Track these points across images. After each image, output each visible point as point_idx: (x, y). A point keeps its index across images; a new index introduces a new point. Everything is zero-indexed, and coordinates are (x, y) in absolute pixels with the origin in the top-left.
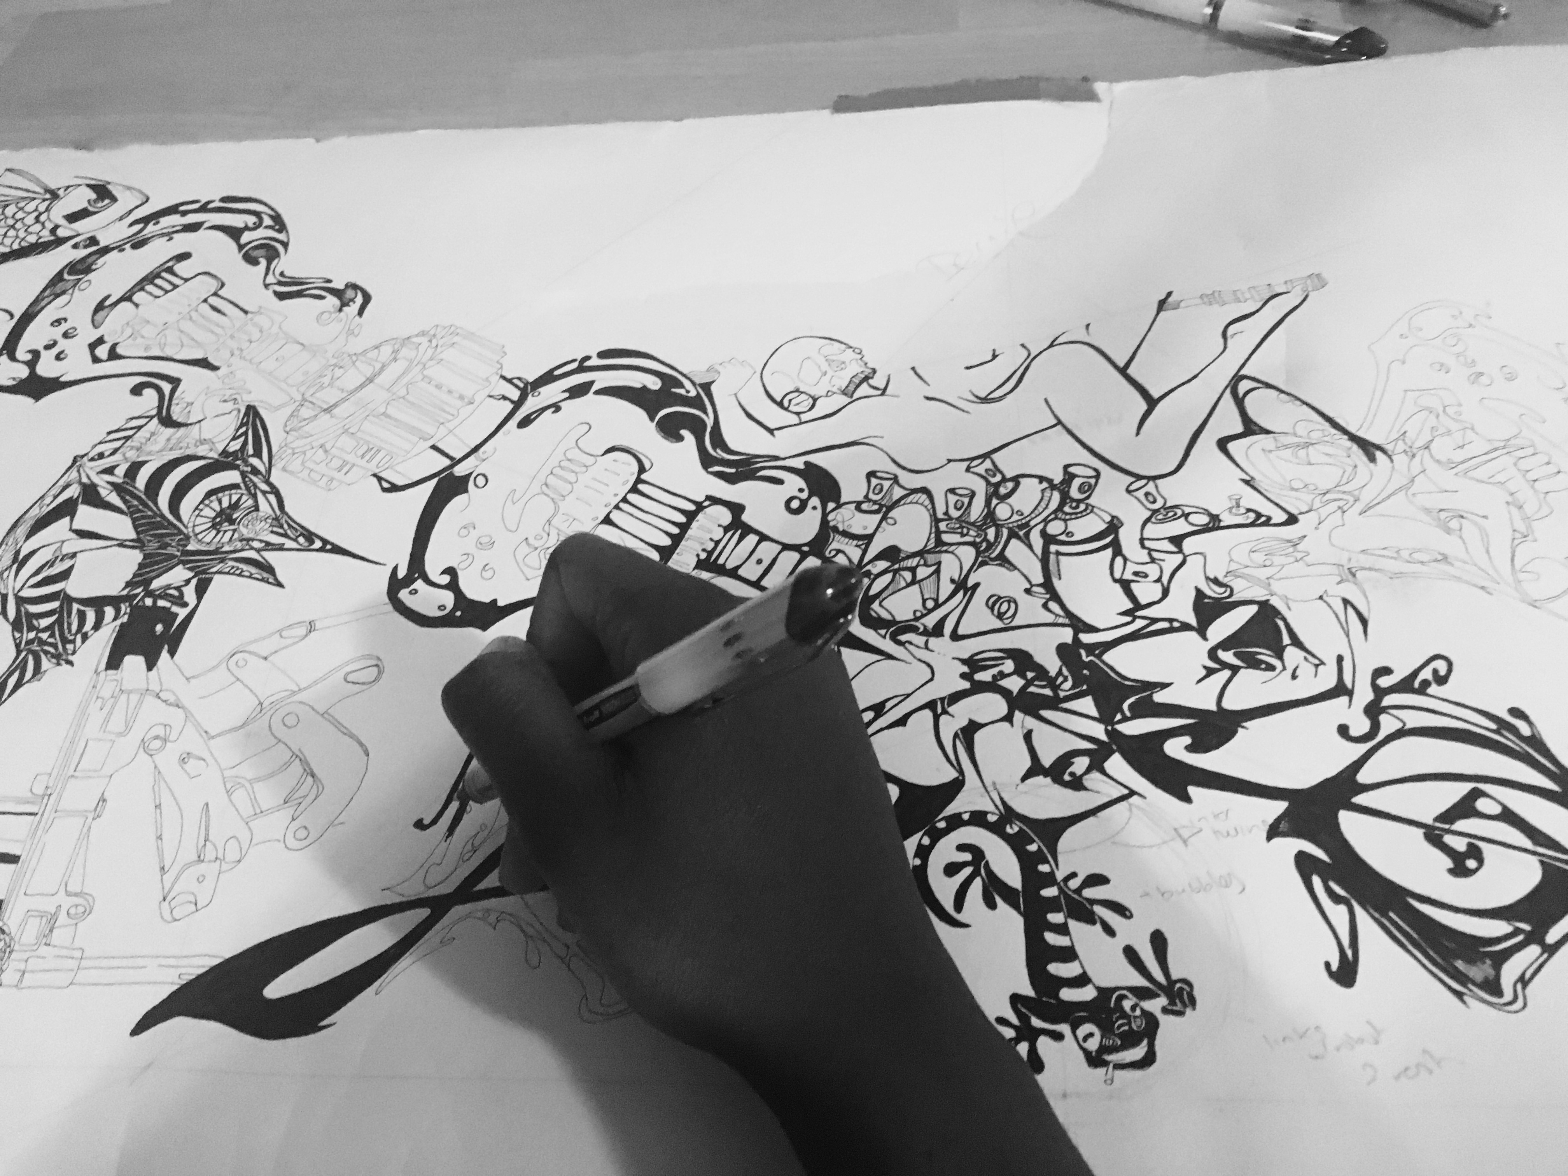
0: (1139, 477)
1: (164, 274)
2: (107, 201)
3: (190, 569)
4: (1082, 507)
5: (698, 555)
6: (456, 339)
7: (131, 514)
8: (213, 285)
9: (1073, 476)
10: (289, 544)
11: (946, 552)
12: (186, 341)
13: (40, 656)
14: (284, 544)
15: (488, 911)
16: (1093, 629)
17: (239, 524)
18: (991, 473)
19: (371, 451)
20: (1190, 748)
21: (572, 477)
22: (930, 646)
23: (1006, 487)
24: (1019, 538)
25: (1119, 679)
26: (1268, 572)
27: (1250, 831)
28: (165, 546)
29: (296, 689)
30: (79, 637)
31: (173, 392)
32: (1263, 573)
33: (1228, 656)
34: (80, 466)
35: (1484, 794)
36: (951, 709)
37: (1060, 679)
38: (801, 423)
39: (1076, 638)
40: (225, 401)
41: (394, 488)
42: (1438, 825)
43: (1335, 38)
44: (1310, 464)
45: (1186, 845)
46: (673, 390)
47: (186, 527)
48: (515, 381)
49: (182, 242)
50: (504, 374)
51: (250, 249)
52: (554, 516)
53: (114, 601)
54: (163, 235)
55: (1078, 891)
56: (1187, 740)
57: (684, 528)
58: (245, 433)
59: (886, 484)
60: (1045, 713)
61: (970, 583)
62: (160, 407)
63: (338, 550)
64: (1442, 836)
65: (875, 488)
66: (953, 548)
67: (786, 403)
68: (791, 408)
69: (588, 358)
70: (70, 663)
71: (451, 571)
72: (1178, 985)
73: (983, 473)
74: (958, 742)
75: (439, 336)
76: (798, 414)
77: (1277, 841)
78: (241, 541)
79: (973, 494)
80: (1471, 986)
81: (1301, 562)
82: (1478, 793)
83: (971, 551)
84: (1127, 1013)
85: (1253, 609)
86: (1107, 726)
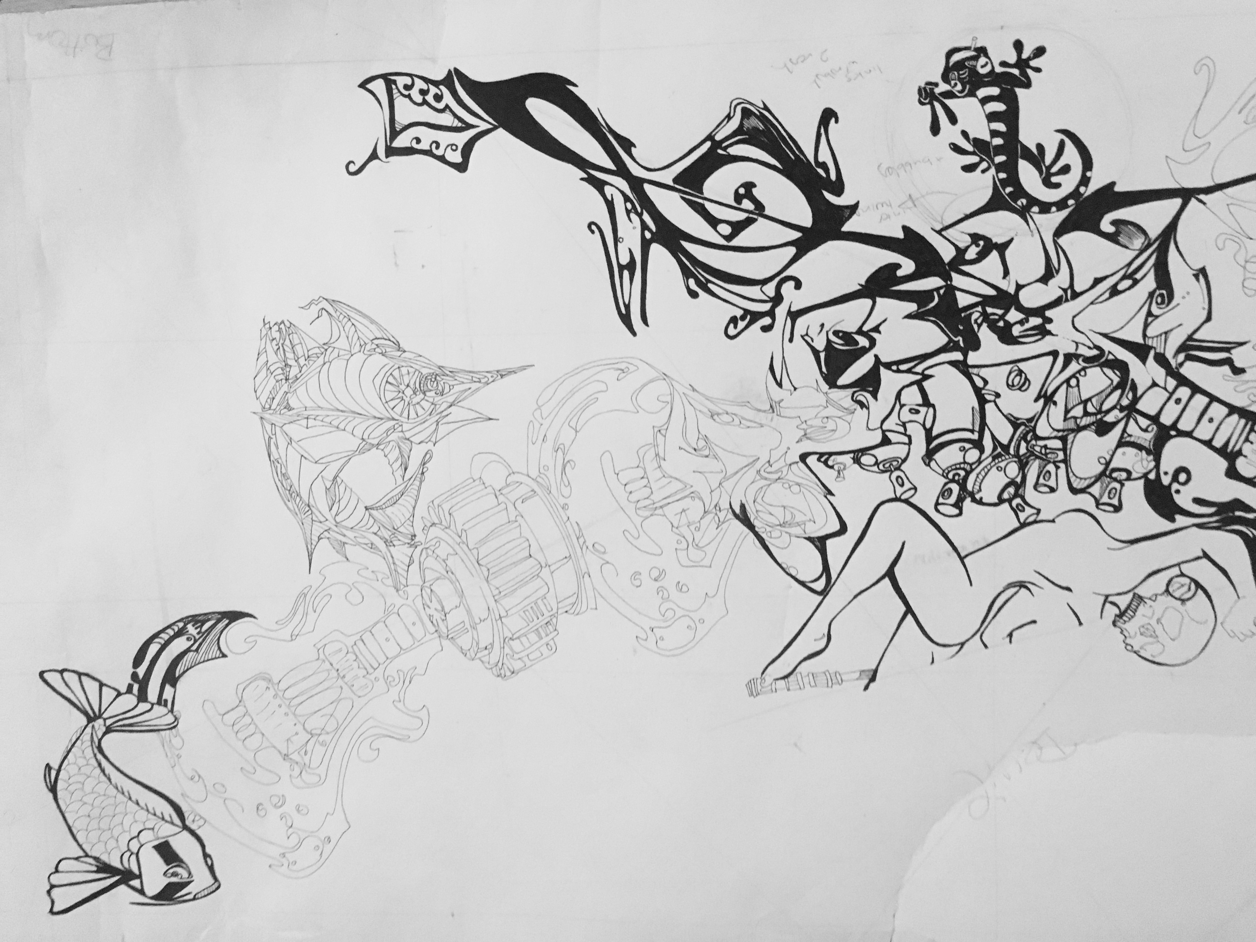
0: (907, 502)
11: (1058, 431)
16: (953, 363)
18: (1020, 508)
20: (898, 266)
22: (1074, 345)
23: (1009, 493)
24: (1002, 445)
25: (938, 321)
26: (826, 413)
27: (869, 207)
33: (863, 342)
35: (725, 238)
36: (1061, 292)
37: (979, 321)
38: (1178, 565)
39: (965, 356)
42: (755, 217)
44: (784, 507)
45: (910, 196)
55: (982, 160)
56: (900, 273)
59: (1105, 499)
60: (992, 292)
61: (1042, 401)
64: (755, 209)
65: (1115, 494)
66: (1053, 435)
67: (1193, 586)
68: (1187, 581)
72: (927, 101)
73: (1026, 507)
74: (1056, 266)
76: (1182, 575)
77: (852, 203)
79: (1035, 488)
80: (758, 113)
81: (803, 420)
82: (729, 238)
83: (1040, 432)
84: (960, 82)
85: (841, 381)
86: (951, 285)
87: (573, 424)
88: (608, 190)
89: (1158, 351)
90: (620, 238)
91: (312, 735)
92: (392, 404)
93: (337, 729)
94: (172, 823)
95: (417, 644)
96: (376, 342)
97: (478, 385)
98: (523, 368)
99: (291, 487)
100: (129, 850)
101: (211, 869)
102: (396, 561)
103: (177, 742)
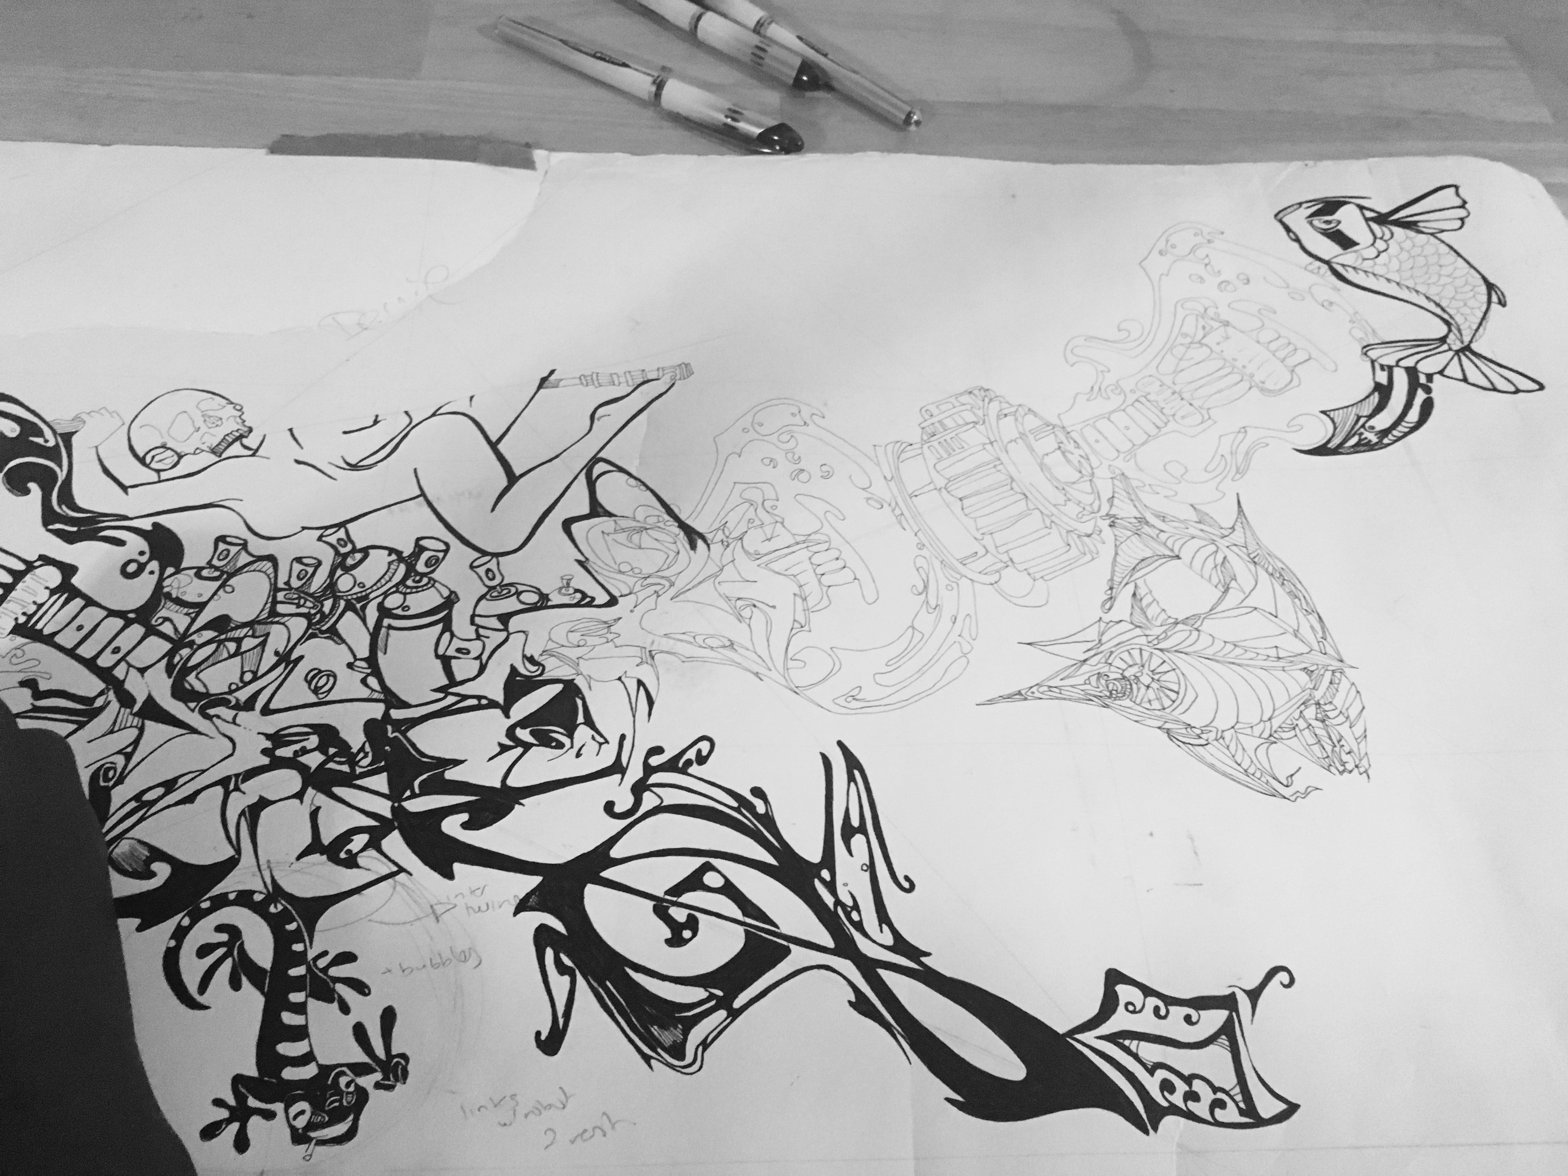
0: (484, 553)
4: (425, 580)
5: (16, 619)
9: (423, 549)
11: (278, 623)
16: (405, 705)
18: (342, 543)
20: (465, 826)
22: (238, 721)
23: (354, 559)
24: (355, 611)
25: (417, 756)
26: (579, 652)
27: (500, 907)
32: (573, 653)
33: (524, 734)
35: (713, 868)
36: (243, 787)
37: (361, 755)
38: (160, 481)
39: (386, 714)
42: (668, 898)
43: (758, 131)
44: (640, 548)
45: (438, 921)
46: (31, 438)
55: (325, 970)
56: (465, 817)
59: (234, 550)
60: (337, 790)
61: (294, 656)
64: (668, 908)
65: (221, 553)
66: (286, 618)
67: (148, 459)
68: (153, 465)
72: (395, 1060)
73: (334, 542)
74: (243, 819)
76: (158, 471)
77: (523, 915)
79: (320, 563)
80: (659, 1050)
81: (611, 643)
82: (707, 867)
83: (303, 623)
84: (341, 1090)
85: (558, 688)
86: (394, 803)
87: (918, 636)
88: (888, 939)
89: (128, 710)
90: (866, 871)
91: (1199, 342)
92: (1165, 667)
93: (1171, 349)
94: (1343, 265)
95: (1091, 422)
96: (1203, 742)
97: (1051, 683)
98: (991, 702)
99: (1283, 584)
100: (1386, 241)
101: (1288, 229)
102: (1129, 502)
103: (1359, 334)
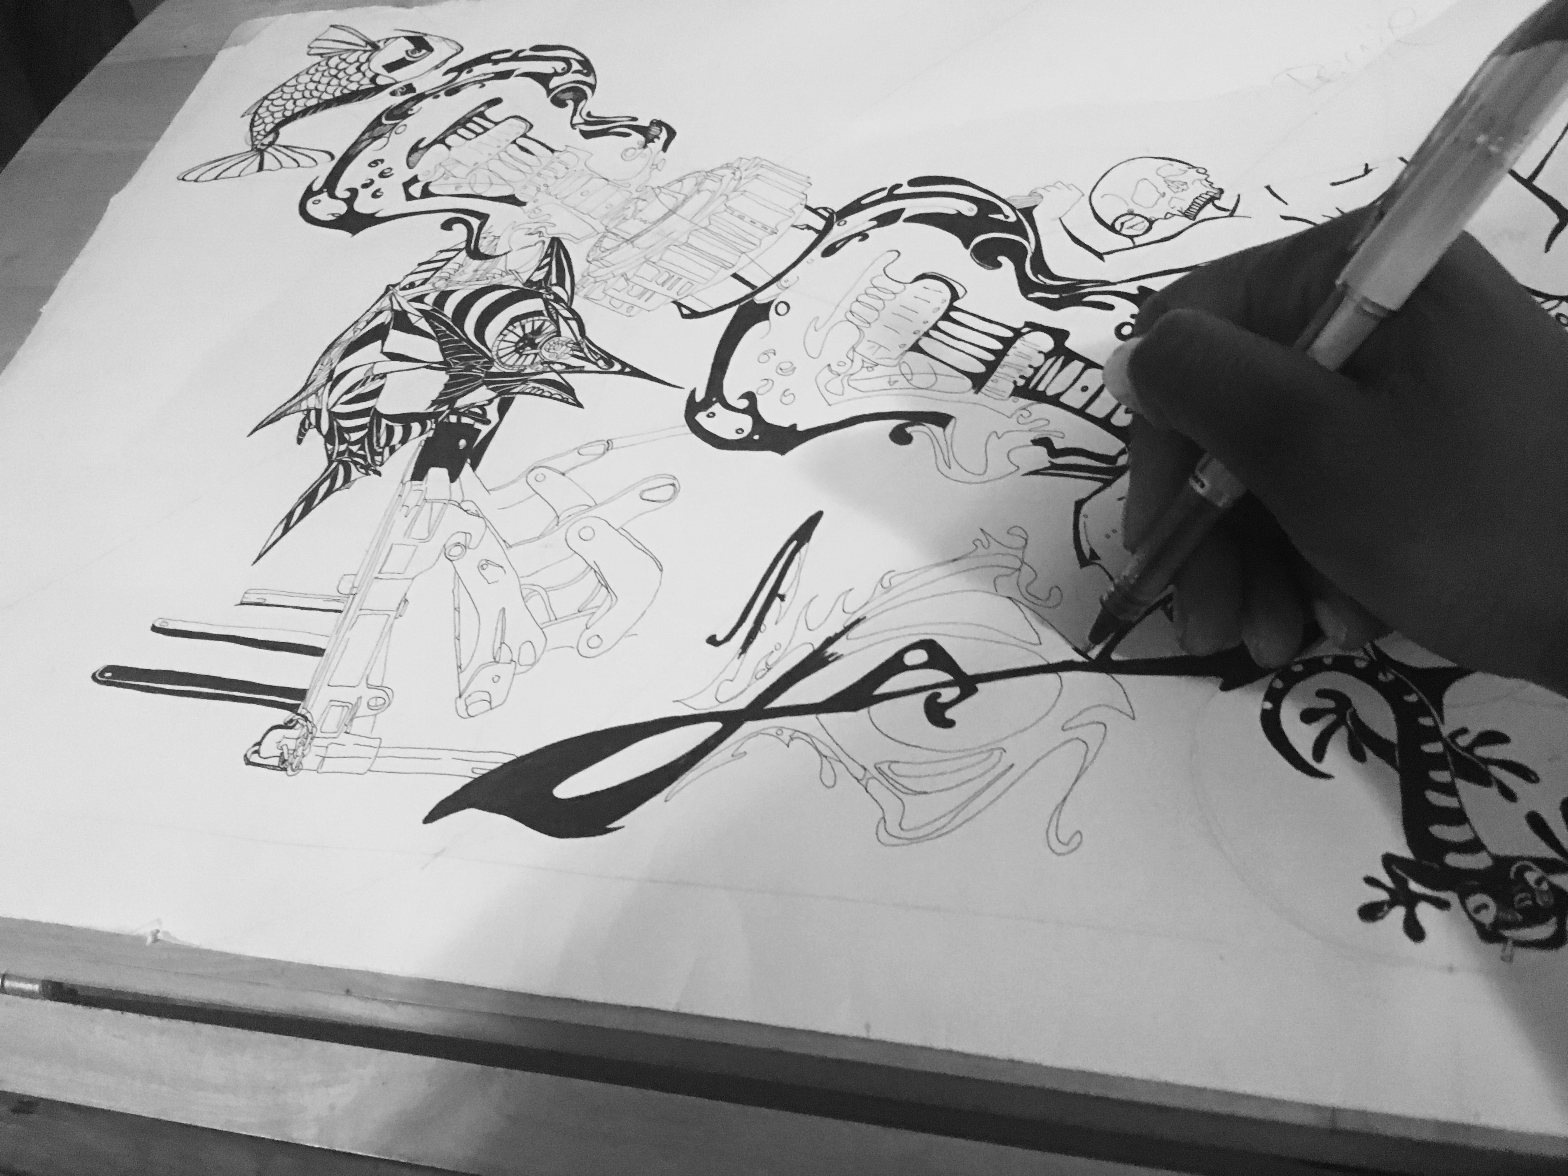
1: (475, 119)
2: (424, 51)
3: (493, 390)
5: (1015, 382)
6: (761, 171)
7: (438, 339)
8: (521, 127)
10: (589, 367)
12: (495, 179)
13: (350, 466)
14: (583, 367)
15: (781, 728)
17: (541, 348)
19: (671, 278)
21: (878, 304)
28: (471, 368)
29: (592, 504)
30: (387, 450)
31: (480, 228)
34: (393, 294)
40: (531, 234)
41: (694, 315)
46: (990, 216)
47: (490, 351)
48: (821, 211)
49: (494, 89)
50: (810, 204)
51: (559, 92)
52: (858, 343)
53: (421, 418)
54: (475, 82)
57: (1000, 355)
58: (549, 264)
62: (468, 241)
63: (636, 373)
69: (899, 186)
70: (379, 473)
71: (750, 396)
75: (742, 169)
78: (542, 364)
